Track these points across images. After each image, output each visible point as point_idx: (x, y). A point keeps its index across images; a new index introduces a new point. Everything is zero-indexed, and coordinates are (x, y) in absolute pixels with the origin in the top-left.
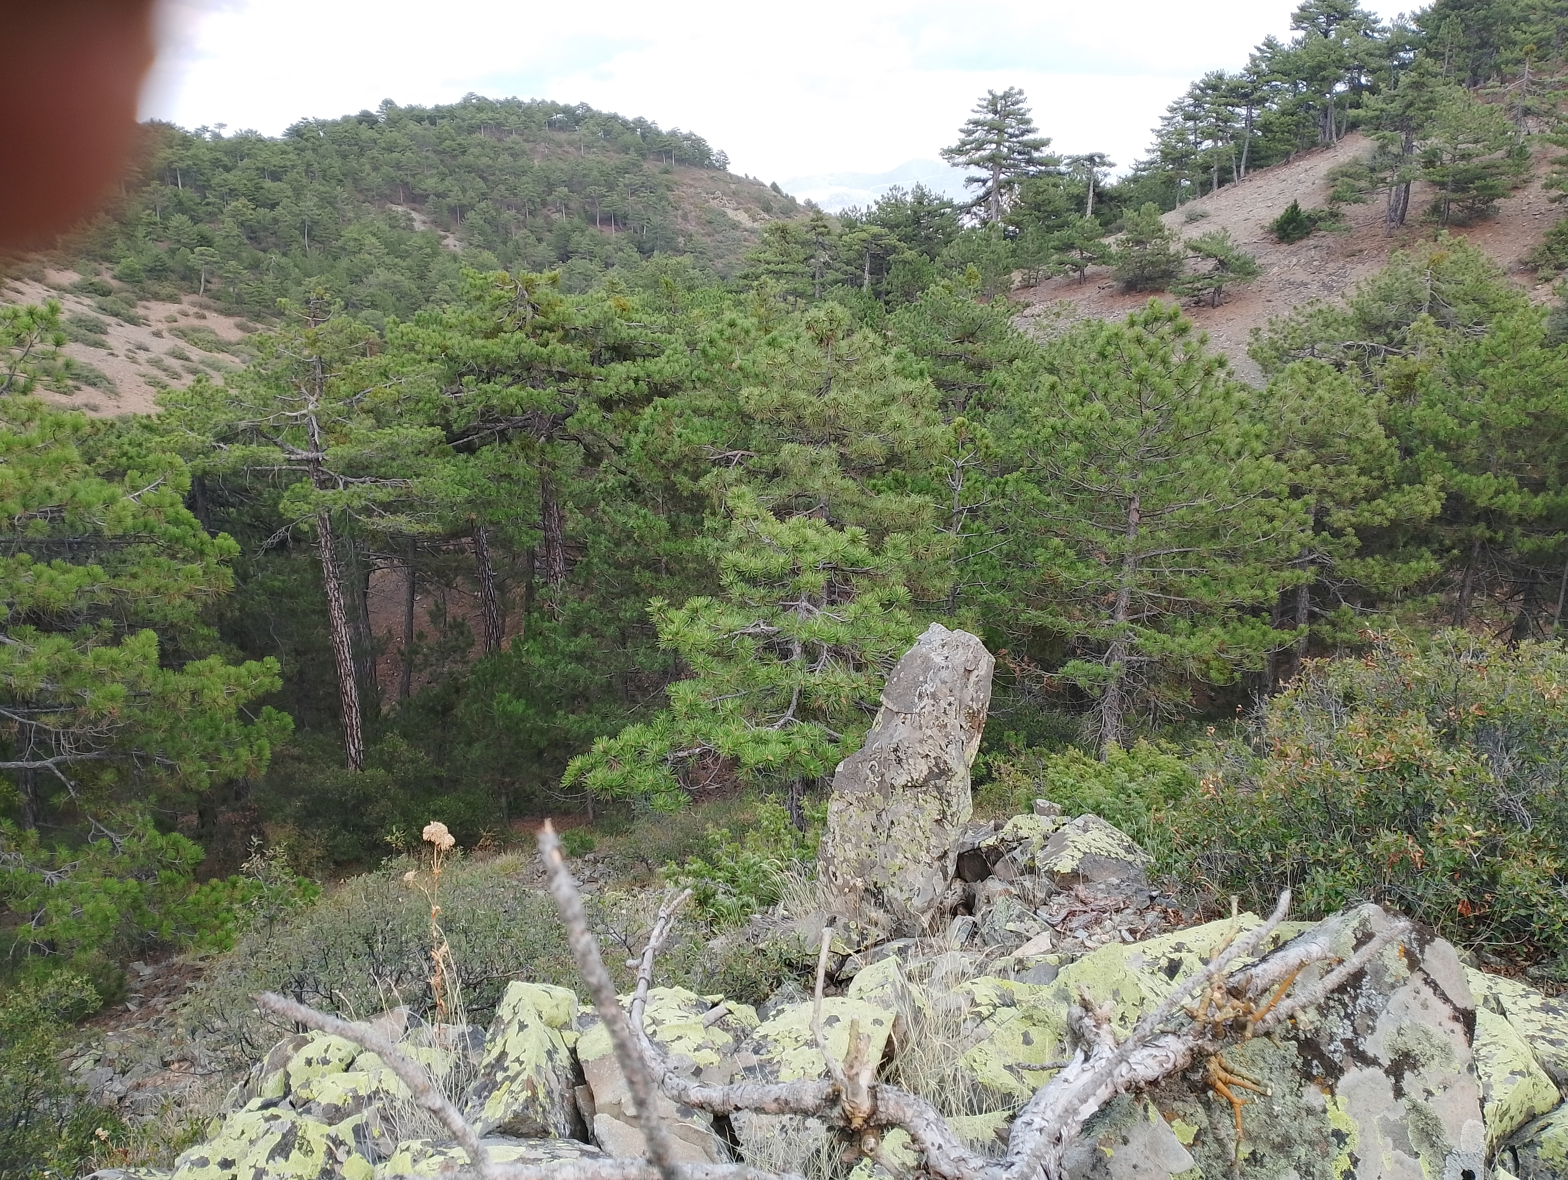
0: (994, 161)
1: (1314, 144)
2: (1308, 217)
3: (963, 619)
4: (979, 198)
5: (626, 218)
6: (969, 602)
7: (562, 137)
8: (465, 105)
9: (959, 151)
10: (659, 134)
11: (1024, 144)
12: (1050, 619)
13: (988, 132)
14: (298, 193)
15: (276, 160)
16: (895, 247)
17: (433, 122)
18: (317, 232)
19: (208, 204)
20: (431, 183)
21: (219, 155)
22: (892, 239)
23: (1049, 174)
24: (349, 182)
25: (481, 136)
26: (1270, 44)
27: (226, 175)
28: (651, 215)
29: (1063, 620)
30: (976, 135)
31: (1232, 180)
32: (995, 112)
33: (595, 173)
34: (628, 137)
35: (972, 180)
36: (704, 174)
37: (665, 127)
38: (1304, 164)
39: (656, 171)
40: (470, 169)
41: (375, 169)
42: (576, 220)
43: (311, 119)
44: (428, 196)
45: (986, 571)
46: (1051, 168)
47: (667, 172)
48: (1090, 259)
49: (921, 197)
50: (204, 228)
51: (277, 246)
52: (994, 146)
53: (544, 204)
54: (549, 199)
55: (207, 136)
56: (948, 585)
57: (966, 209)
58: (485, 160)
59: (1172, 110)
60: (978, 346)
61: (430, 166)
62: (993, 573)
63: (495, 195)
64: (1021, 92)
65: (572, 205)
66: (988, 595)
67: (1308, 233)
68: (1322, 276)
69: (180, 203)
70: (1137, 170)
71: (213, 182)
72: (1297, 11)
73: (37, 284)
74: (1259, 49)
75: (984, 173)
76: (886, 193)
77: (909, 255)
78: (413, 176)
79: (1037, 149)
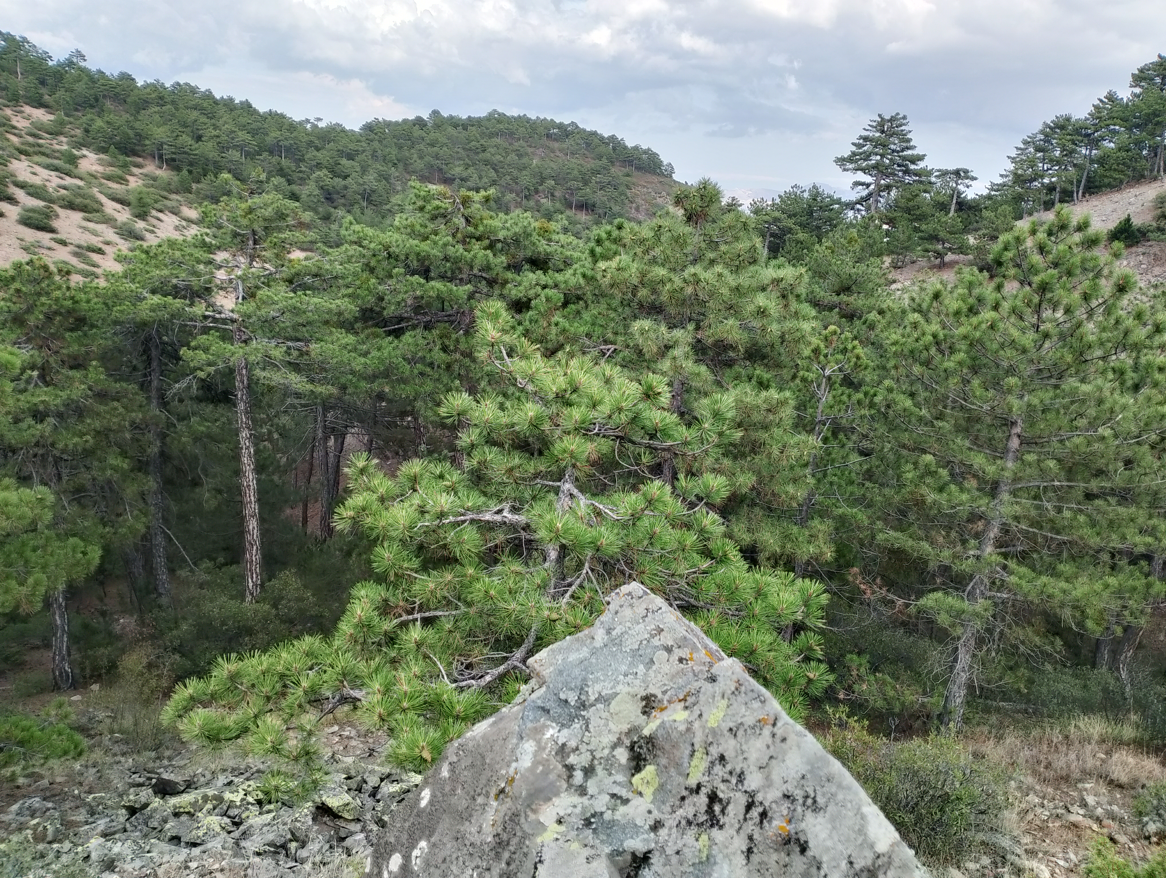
0: (878, 169)
1: (1143, 176)
2: (1139, 230)
3: (814, 531)
4: (862, 198)
5: (594, 206)
6: (823, 514)
7: (556, 145)
8: (490, 117)
9: (850, 159)
10: (625, 148)
11: (904, 158)
12: (910, 542)
13: (875, 147)
14: (364, 170)
15: (352, 146)
16: (791, 229)
17: (465, 128)
18: (374, 198)
19: (301, 172)
20: (457, 170)
21: (312, 138)
22: (789, 223)
23: (921, 182)
24: (401, 166)
25: (498, 140)
26: (1111, 97)
27: (315, 153)
28: (612, 205)
29: (925, 545)
30: (865, 148)
31: (1073, 200)
32: (883, 132)
33: (576, 172)
34: (602, 149)
35: (857, 184)
36: (655, 179)
37: (630, 143)
38: (1134, 191)
39: (620, 174)
40: (487, 163)
41: (421, 158)
42: (558, 205)
43: (380, 119)
44: (454, 180)
45: (843, 483)
46: (923, 179)
47: (628, 175)
48: (950, 249)
49: (816, 192)
50: (295, 188)
51: (344, 205)
52: (878, 157)
53: (537, 192)
54: (540, 188)
55: (309, 126)
56: (801, 494)
57: (851, 205)
58: (498, 157)
59: (1025, 142)
60: (851, 299)
61: (460, 159)
62: (850, 488)
63: (503, 182)
64: (904, 118)
65: (557, 194)
66: (844, 509)
67: (1137, 242)
68: (1149, 277)
69: (281, 169)
70: (992, 189)
71: (306, 157)
72: (1137, 72)
73: (174, 217)
74: (1101, 101)
75: (868, 179)
76: (788, 189)
77: (801, 236)
78: (447, 164)
79: (913, 162)
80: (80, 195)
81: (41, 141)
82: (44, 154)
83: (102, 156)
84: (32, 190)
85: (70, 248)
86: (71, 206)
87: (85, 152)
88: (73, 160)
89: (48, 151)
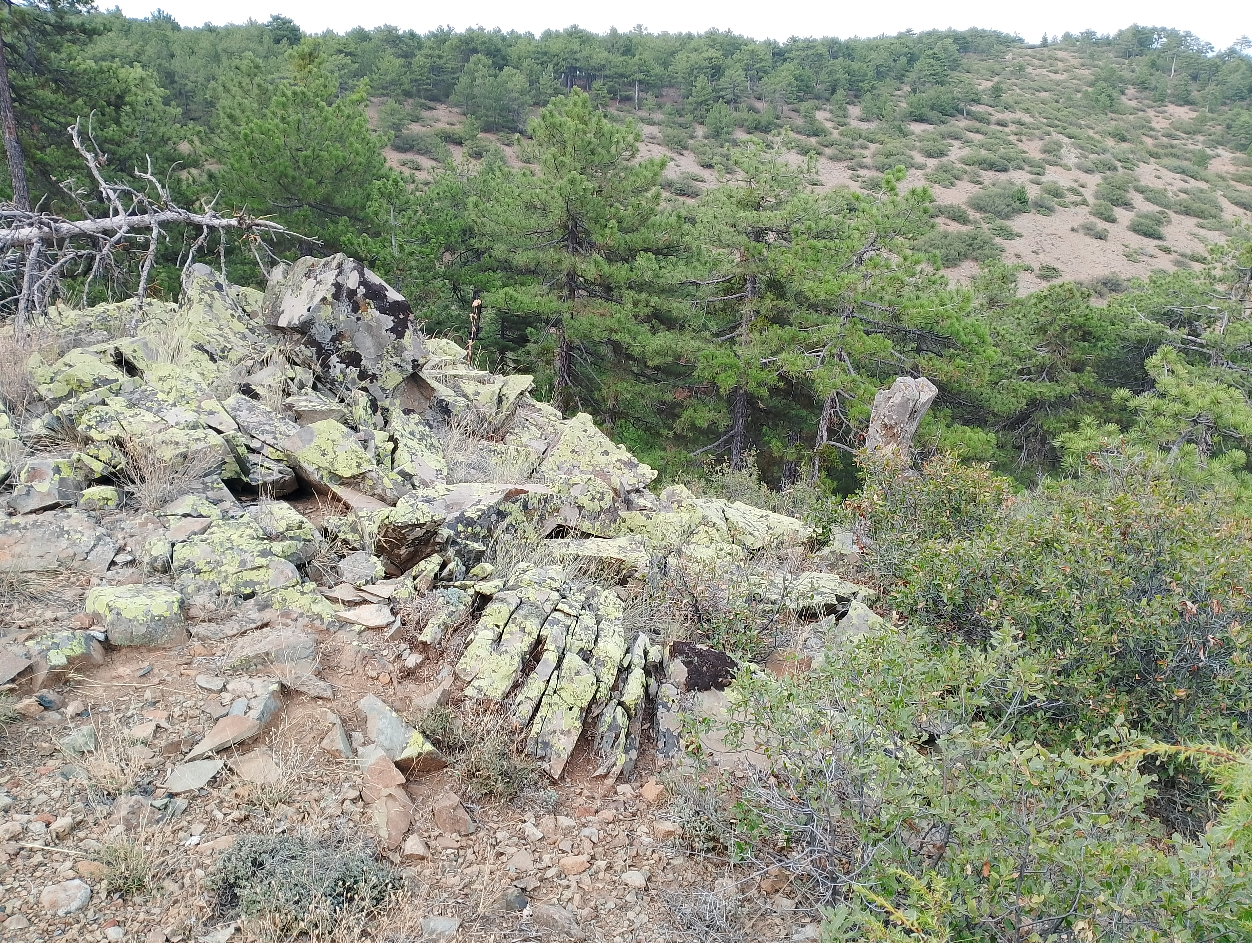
80: (1199, 199)
81: (1176, 142)
82: (1174, 156)
83: (1239, 154)
84: (1150, 195)
85: (1174, 256)
86: (1187, 212)
87: (1220, 150)
88: (1203, 160)
89: (1179, 153)
